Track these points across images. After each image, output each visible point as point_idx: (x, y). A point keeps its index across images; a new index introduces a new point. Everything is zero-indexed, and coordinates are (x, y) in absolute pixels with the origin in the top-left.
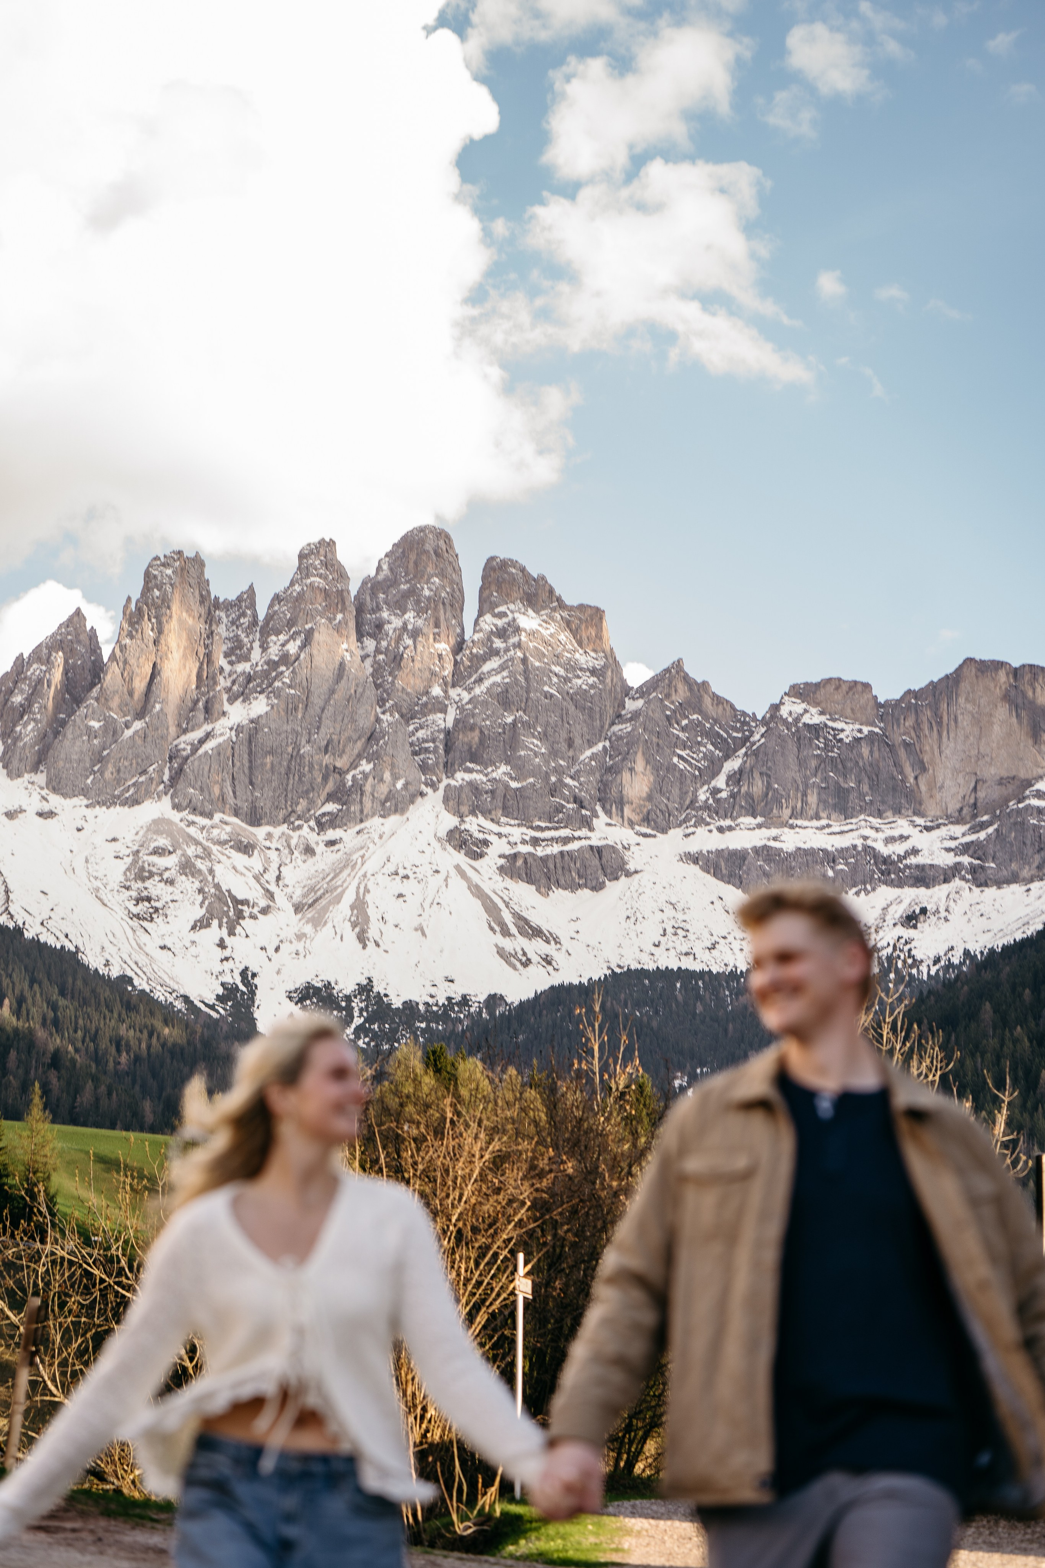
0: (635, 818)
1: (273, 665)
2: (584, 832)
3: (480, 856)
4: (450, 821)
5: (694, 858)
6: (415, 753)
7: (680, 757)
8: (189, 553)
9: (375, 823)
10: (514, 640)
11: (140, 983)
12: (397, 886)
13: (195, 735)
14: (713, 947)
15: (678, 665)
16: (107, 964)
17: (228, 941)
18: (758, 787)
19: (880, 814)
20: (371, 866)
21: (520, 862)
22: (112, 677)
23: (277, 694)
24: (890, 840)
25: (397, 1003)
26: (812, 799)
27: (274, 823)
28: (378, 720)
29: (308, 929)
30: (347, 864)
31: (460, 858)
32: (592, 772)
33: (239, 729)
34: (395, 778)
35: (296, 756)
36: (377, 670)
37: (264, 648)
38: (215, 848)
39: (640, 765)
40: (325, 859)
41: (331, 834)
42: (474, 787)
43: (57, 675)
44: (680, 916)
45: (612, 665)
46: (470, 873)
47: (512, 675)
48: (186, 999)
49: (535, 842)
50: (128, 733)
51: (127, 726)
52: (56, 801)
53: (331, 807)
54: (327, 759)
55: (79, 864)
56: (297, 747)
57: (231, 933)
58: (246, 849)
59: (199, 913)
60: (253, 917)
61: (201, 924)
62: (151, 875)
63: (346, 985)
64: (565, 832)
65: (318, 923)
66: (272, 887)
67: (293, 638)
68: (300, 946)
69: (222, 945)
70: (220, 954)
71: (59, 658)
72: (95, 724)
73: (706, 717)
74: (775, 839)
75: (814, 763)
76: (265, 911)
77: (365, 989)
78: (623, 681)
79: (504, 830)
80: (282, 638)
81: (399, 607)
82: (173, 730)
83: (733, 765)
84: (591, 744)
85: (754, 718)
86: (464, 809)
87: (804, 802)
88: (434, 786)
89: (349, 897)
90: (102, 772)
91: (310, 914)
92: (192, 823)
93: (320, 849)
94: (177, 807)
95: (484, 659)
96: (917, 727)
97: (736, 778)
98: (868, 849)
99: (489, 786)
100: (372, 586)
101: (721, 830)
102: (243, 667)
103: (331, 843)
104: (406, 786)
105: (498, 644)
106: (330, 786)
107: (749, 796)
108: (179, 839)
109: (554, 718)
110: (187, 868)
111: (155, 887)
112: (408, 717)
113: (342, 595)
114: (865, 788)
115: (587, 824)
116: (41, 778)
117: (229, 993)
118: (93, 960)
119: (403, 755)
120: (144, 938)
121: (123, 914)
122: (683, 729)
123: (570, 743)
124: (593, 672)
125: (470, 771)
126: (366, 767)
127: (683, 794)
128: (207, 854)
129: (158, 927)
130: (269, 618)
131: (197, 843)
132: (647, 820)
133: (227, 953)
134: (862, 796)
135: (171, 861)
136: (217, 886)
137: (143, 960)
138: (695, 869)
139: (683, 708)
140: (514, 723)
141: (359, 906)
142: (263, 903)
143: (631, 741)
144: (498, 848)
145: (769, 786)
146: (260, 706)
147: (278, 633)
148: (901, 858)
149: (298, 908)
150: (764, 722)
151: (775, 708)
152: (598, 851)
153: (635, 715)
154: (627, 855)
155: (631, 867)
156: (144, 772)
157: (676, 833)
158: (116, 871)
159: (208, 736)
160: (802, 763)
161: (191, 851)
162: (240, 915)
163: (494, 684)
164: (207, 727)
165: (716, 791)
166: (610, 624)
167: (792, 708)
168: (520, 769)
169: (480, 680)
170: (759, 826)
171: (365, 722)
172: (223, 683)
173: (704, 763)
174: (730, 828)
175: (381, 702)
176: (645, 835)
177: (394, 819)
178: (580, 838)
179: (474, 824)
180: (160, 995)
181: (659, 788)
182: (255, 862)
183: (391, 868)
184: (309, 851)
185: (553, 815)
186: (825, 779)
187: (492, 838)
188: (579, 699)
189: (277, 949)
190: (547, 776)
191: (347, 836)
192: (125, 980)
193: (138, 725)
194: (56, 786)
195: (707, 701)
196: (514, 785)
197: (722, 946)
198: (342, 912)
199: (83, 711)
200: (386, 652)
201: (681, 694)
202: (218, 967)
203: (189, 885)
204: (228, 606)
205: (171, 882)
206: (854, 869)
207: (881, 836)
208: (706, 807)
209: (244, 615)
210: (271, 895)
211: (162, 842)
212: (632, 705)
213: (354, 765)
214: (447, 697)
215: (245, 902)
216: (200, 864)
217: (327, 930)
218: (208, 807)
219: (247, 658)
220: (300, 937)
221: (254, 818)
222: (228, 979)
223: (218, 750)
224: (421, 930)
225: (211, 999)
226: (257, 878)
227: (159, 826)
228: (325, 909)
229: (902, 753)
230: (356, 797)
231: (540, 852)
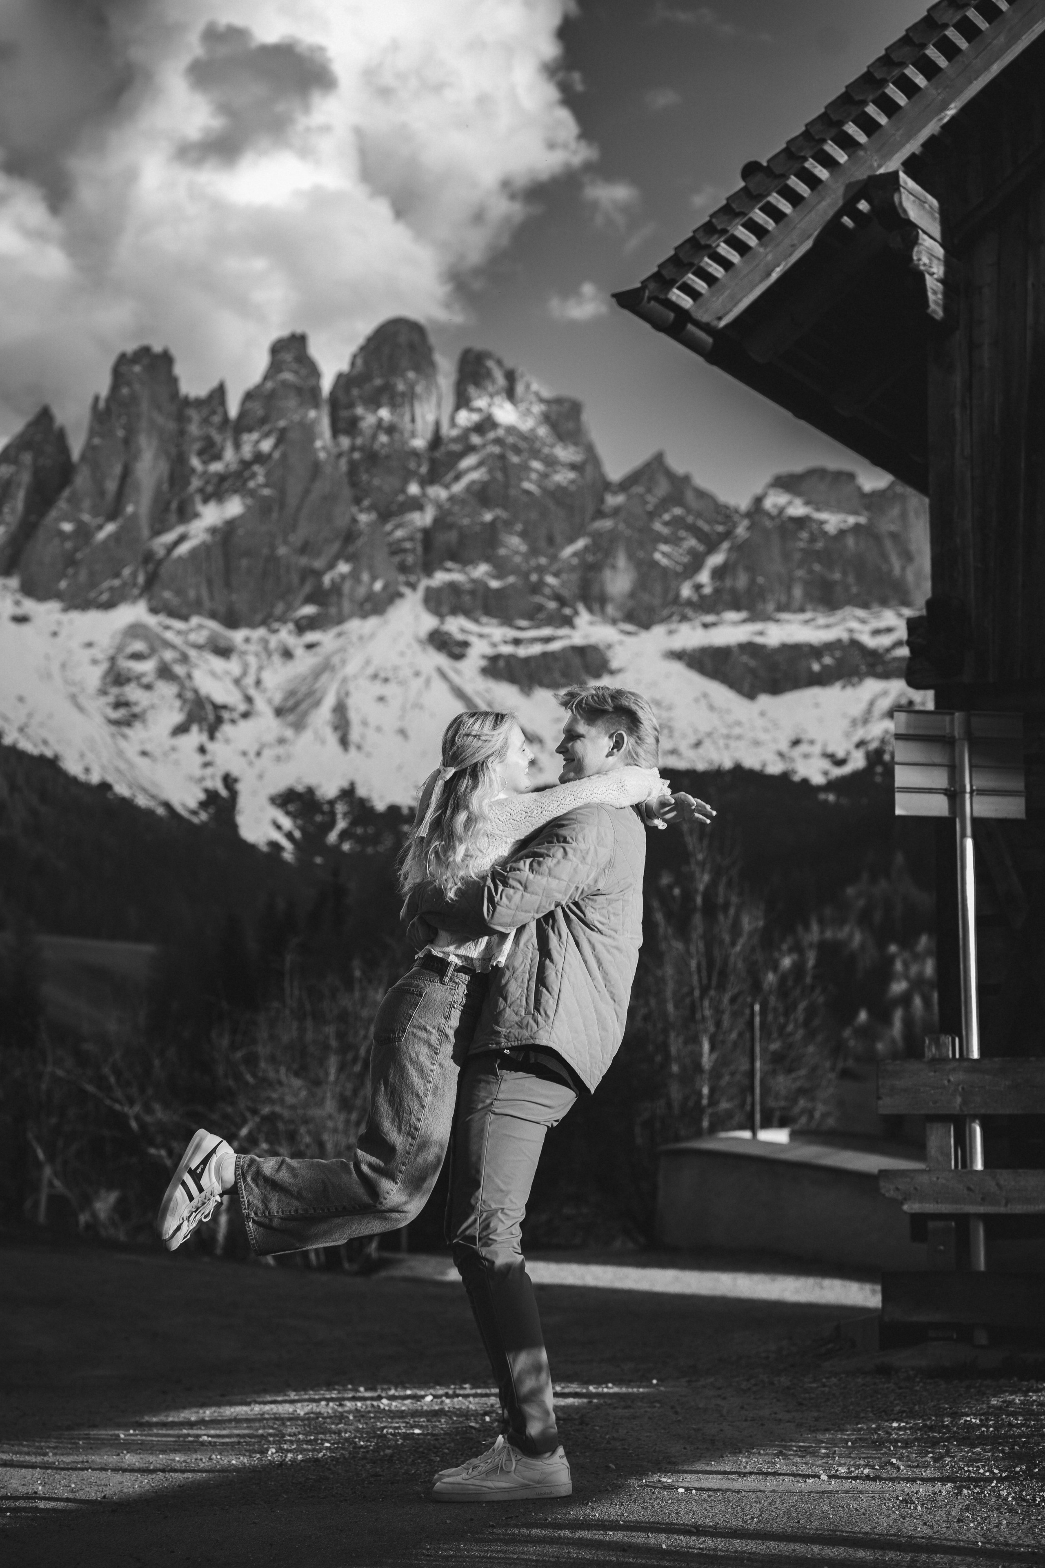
0: (618, 615)
1: (246, 465)
2: (564, 631)
3: (458, 657)
4: (429, 622)
5: (678, 656)
6: (394, 553)
7: (664, 554)
8: (157, 348)
9: (354, 626)
10: (491, 435)
11: (122, 789)
12: (378, 689)
13: (169, 537)
14: (698, 744)
15: (659, 459)
16: (87, 770)
17: (210, 746)
18: (742, 581)
19: (865, 606)
20: (351, 668)
21: (501, 663)
22: (82, 480)
23: (252, 493)
24: (876, 632)
25: (380, 806)
26: (798, 592)
27: (253, 626)
28: (354, 521)
29: (289, 733)
30: (326, 667)
31: (441, 660)
32: (572, 569)
33: (213, 531)
34: (374, 578)
35: (272, 558)
36: (353, 469)
37: (237, 446)
38: (193, 653)
39: (622, 561)
40: (304, 662)
41: (311, 637)
42: (453, 587)
43: (26, 478)
44: (665, 714)
45: (592, 458)
46: (452, 675)
47: (490, 471)
48: (167, 805)
49: (517, 642)
50: (101, 535)
51: (100, 527)
52: (29, 606)
53: (309, 610)
54: (304, 561)
55: (55, 668)
56: (273, 548)
57: (212, 737)
58: (224, 651)
59: (178, 718)
60: (233, 721)
61: (181, 729)
62: (128, 680)
63: (329, 790)
64: (546, 632)
65: (299, 726)
66: (252, 692)
67: (266, 435)
68: (280, 750)
69: (202, 750)
70: (199, 759)
71: (27, 458)
72: (67, 527)
73: (689, 511)
74: (761, 633)
75: (797, 556)
76: (246, 715)
77: (348, 793)
78: (602, 477)
79: (486, 630)
80: (255, 436)
81: (374, 403)
82: (146, 532)
83: (717, 559)
84: (572, 540)
85: (736, 511)
86: (445, 609)
87: (790, 596)
88: (413, 586)
89: (329, 701)
90: (76, 574)
91: (291, 718)
92: (167, 628)
93: (299, 652)
94: (154, 611)
95: (462, 455)
96: (904, 516)
97: (718, 573)
98: (855, 644)
99: (468, 586)
100: (344, 382)
101: (706, 626)
102: (216, 467)
103: (310, 646)
104: (385, 587)
105: (476, 439)
106: (307, 588)
107: (733, 591)
108: (156, 644)
109: (534, 515)
110: (165, 672)
111: (133, 693)
112: (385, 516)
113: (315, 391)
114: (851, 579)
115: (568, 622)
116: (14, 582)
117: (211, 798)
118: (73, 766)
119: (381, 557)
120: (123, 744)
121: (99, 720)
122: (666, 524)
123: (551, 540)
124: (573, 467)
125: (448, 570)
126: (344, 568)
127: (666, 591)
128: (184, 659)
129: (136, 733)
130: (242, 414)
131: (173, 647)
132: (630, 617)
133: (208, 758)
134: (847, 588)
135: (147, 667)
136: (196, 692)
137: (123, 766)
138: (678, 667)
139: (665, 504)
140: (493, 523)
141: (340, 710)
142: (242, 707)
143: (613, 537)
144: (479, 650)
145: (753, 581)
146: (234, 507)
147: (250, 430)
148: (888, 650)
149: (279, 712)
150: (748, 515)
151: (758, 501)
152: (581, 651)
153: (616, 512)
154: (610, 654)
155: (614, 664)
156: (117, 575)
157: (659, 631)
158: (94, 676)
159: (182, 538)
160: (786, 556)
161: (169, 655)
162: (219, 721)
163: (473, 482)
164: (180, 530)
165: (698, 587)
166: (588, 417)
167: (775, 500)
168: (501, 569)
169: (458, 478)
170: (744, 621)
171: (341, 522)
172: (196, 483)
173: (686, 559)
174: (714, 624)
175: (357, 501)
176: (629, 633)
177: (373, 622)
178: (561, 638)
179: (455, 625)
180: (142, 801)
181: (642, 584)
182: (233, 666)
183: (370, 670)
184: (287, 654)
185: (536, 616)
186: (810, 571)
187: (473, 639)
188: (559, 495)
189: (258, 754)
190: (526, 575)
191: (326, 638)
192: (105, 786)
193: (110, 528)
194: (30, 590)
195: (690, 496)
196: (494, 584)
197: (707, 743)
198: (323, 714)
199: (54, 513)
200: (362, 449)
201: (663, 488)
202: (198, 772)
203: (167, 690)
204: (199, 403)
205: (148, 687)
206: (840, 662)
207: (867, 628)
208: (689, 603)
209: (214, 412)
210: (249, 700)
211: (139, 646)
212: (613, 500)
213: (331, 566)
214: (424, 495)
215: (225, 707)
216: (179, 670)
217: (307, 736)
218: (184, 611)
219: (218, 457)
220: (282, 741)
221: (232, 621)
222: (209, 784)
223: (194, 553)
224: (402, 732)
225: (193, 804)
226: (237, 682)
227: (135, 631)
228: (305, 714)
229: (888, 544)
230: (334, 599)
231: (523, 652)
